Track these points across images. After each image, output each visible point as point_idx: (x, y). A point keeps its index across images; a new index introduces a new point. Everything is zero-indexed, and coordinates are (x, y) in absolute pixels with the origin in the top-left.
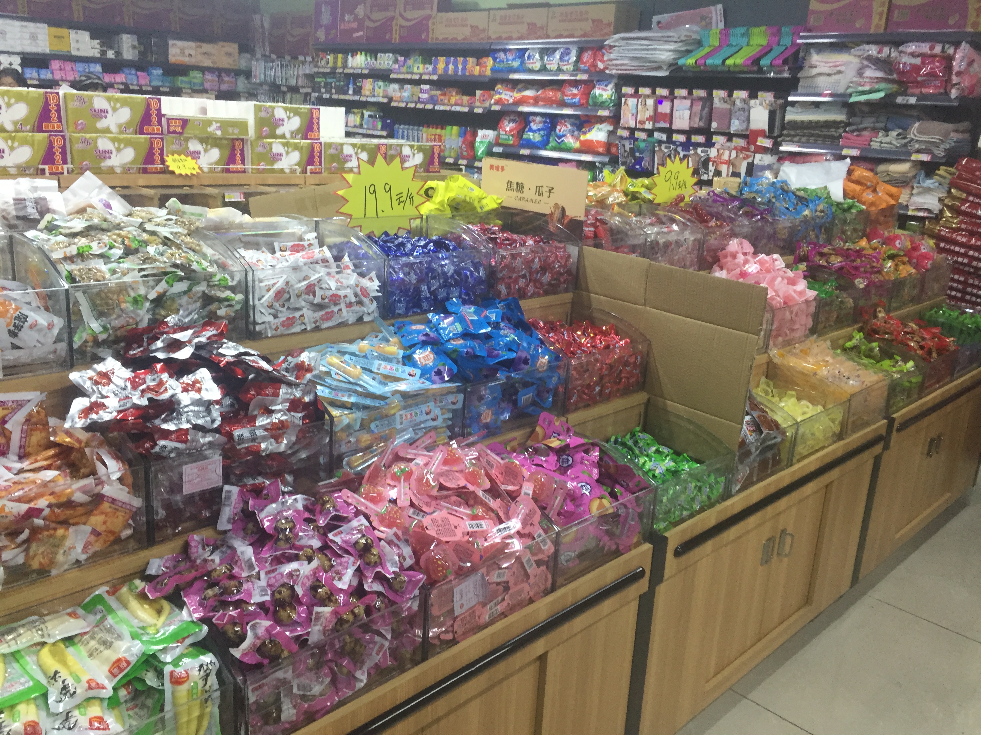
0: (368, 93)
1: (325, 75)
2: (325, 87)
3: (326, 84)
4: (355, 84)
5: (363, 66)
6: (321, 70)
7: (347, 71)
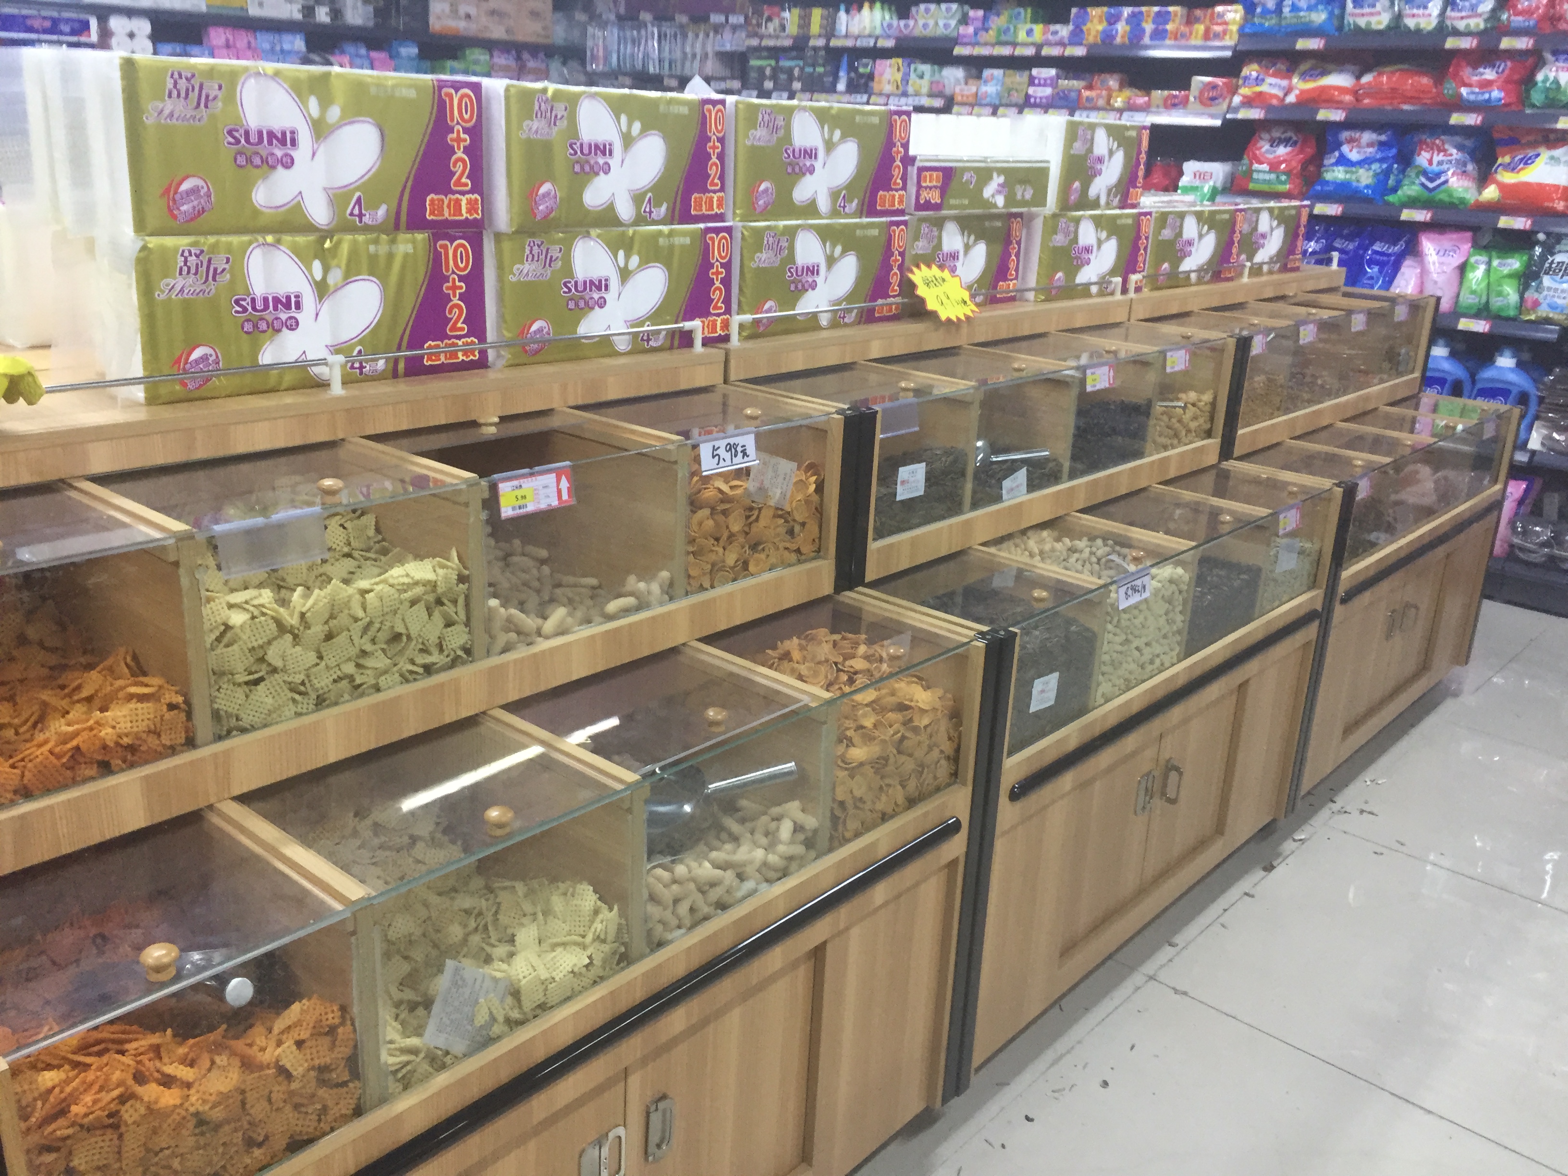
0: (888, 88)
1: (775, 53)
2: (774, 77)
3: (776, 70)
4: (852, 68)
5: (878, 31)
6: (766, 42)
7: (834, 43)
